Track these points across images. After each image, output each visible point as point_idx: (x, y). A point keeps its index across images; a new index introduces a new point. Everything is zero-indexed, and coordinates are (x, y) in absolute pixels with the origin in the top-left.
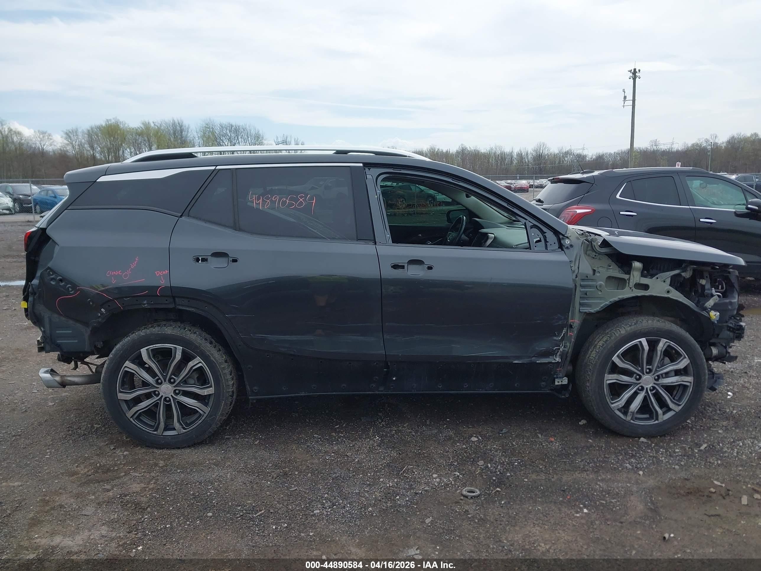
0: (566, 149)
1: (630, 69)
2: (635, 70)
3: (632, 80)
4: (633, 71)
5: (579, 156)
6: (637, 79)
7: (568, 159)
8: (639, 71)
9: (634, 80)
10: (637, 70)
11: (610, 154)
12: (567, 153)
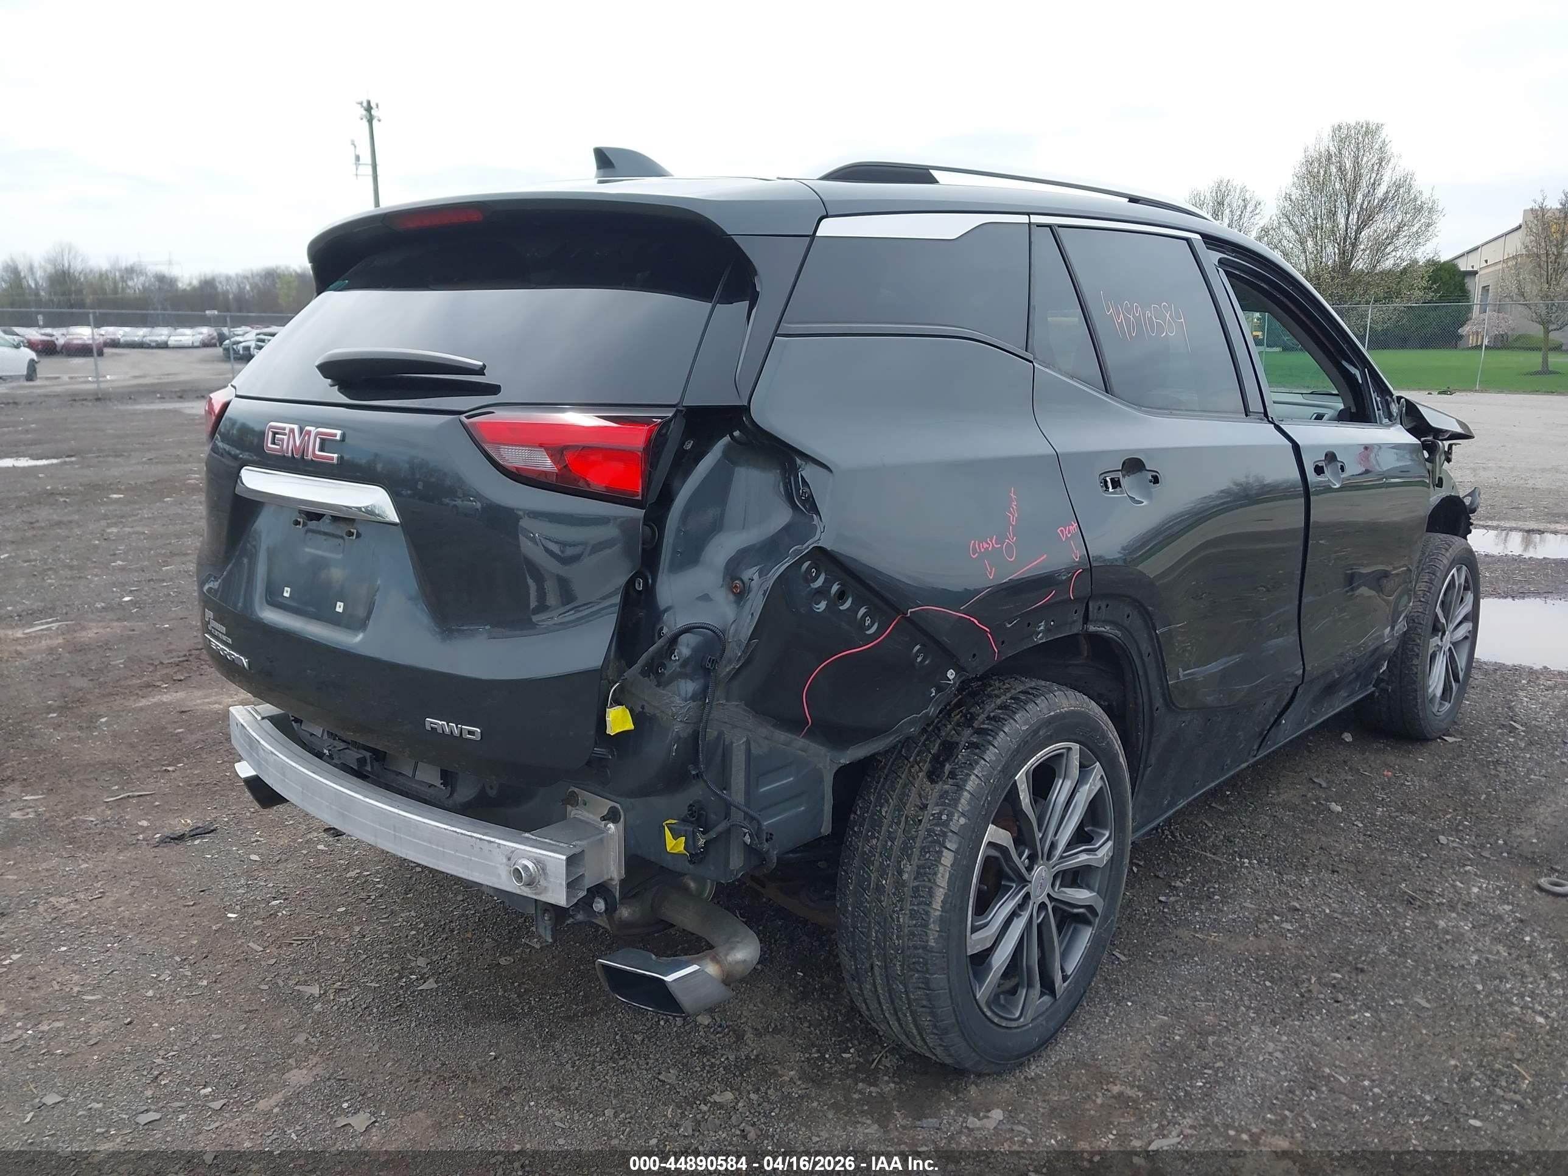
0: (126, 261)
1: (360, 100)
2: (369, 103)
3: (367, 124)
4: (365, 104)
5: (161, 278)
6: (375, 122)
7: (136, 284)
8: (377, 106)
9: (370, 121)
10: (373, 105)
11: (228, 279)
12: (131, 271)
